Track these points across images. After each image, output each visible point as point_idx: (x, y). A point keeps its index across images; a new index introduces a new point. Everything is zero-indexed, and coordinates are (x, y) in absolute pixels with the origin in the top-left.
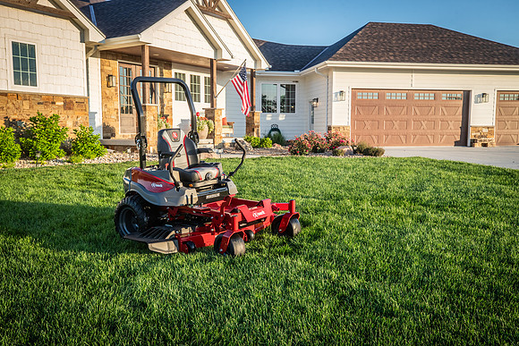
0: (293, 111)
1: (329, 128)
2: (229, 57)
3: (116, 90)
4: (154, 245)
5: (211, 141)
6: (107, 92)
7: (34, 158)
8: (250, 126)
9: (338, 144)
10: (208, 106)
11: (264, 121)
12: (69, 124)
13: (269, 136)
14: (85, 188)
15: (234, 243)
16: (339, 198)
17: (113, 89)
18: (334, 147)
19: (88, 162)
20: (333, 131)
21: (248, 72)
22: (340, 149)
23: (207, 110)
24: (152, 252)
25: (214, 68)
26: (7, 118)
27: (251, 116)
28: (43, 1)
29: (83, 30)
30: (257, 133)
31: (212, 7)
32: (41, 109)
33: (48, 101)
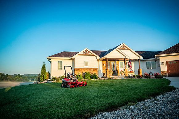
2: (128, 58)
3: (106, 67)
6: (104, 67)
8: (139, 72)
23: (124, 69)
25: (125, 60)
26: (83, 73)
27: (139, 70)
28: (89, 54)
29: (97, 57)
30: (141, 74)
31: (124, 48)
32: (89, 71)
33: (90, 69)
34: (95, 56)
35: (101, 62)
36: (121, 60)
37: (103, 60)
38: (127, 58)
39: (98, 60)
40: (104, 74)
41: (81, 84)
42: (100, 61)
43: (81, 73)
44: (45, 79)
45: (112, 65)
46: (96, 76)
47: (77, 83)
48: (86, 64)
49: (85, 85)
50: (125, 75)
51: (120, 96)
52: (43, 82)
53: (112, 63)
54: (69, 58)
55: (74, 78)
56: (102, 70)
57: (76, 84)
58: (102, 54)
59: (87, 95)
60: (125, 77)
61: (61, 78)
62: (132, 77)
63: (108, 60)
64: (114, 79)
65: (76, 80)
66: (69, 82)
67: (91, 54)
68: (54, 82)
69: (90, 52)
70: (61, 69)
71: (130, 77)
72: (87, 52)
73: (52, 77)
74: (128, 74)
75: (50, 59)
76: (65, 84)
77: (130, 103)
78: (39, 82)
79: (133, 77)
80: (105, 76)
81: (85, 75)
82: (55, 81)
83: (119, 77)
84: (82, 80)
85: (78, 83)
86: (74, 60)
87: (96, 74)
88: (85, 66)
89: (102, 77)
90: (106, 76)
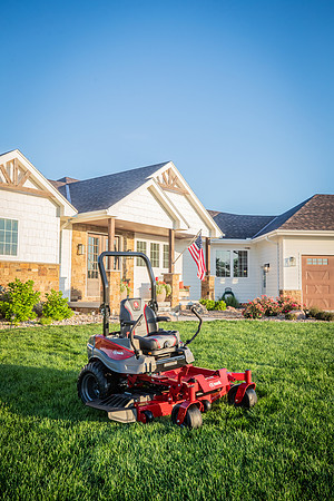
0: (246, 275)
1: (281, 292)
3: (84, 258)
4: (114, 414)
5: (169, 304)
6: (77, 259)
7: (9, 320)
8: (205, 290)
9: (290, 308)
10: (166, 271)
11: (219, 285)
12: (42, 289)
13: (223, 299)
14: (52, 350)
15: (191, 414)
16: (294, 367)
17: (81, 257)
18: (286, 311)
19: (56, 323)
20: (285, 295)
21: (204, 240)
22: (292, 313)
23: (165, 275)
24: (111, 421)
25: (173, 237)
27: (205, 280)
28: (28, 184)
29: (60, 208)
32: (19, 276)
33: (25, 268)
35: (68, 234)
50: (169, 298)
56: (67, 276)
67: (36, 188)
69: (31, 178)
72: (19, 171)
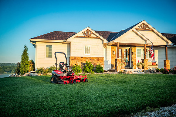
3: (116, 55)
5: (143, 69)
6: (113, 56)
8: (165, 65)
17: (114, 55)
25: (145, 47)
26: (82, 63)
27: (165, 61)
28: (92, 35)
29: (103, 41)
30: (168, 67)
31: (145, 28)
32: (91, 61)
33: (93, 59)
34: (100, 39)
35: (109, 48)
36: (139, 46)
37: (112, 45)
38: (148, 43)
39: (105, 45)
40: (112, 66)
41: (79, 79)
42: (107, 47)
43: (79, 64)
44: (28, 71)
45: (125, 53)
46: (101, 68)
47: (73, 78)
48: (87, 50)
49: (84, 80)
50: (143, 68)
51: (135, 98)
52: (25, 75)
53: (125, 50)
54: (62, 41)
55: (68, 70)
56: (109, 60)
57: (71, 79)
58: (111, 36)
59: (87, 94)
60: (144, 71)
61: (50, 70)
62: (154, 72)
63: (120, 46)
64: (127, 73)
65: (71, 73)
66: (61, 75)
67: (95, 36)
68: (39, 75)
69: (93, 33)
70: (50, 56)
71: (151, 71)
72: (89, 33)
73: (37, 67)
74: (149, 66)
75: (35, 42)
76: (56, 79)
77: (148, 108)
78: (19, 74)
79: (156, 71)
80: (114, 68)
81: (85, 67)
82: (41, 75)
83: (135, 70)
84: (80, 73)
85: (75, 78)
86: (69, 44)
87: (102, 66)
88: (85, 53)
89: (110, 71)
90: (116, 69)
